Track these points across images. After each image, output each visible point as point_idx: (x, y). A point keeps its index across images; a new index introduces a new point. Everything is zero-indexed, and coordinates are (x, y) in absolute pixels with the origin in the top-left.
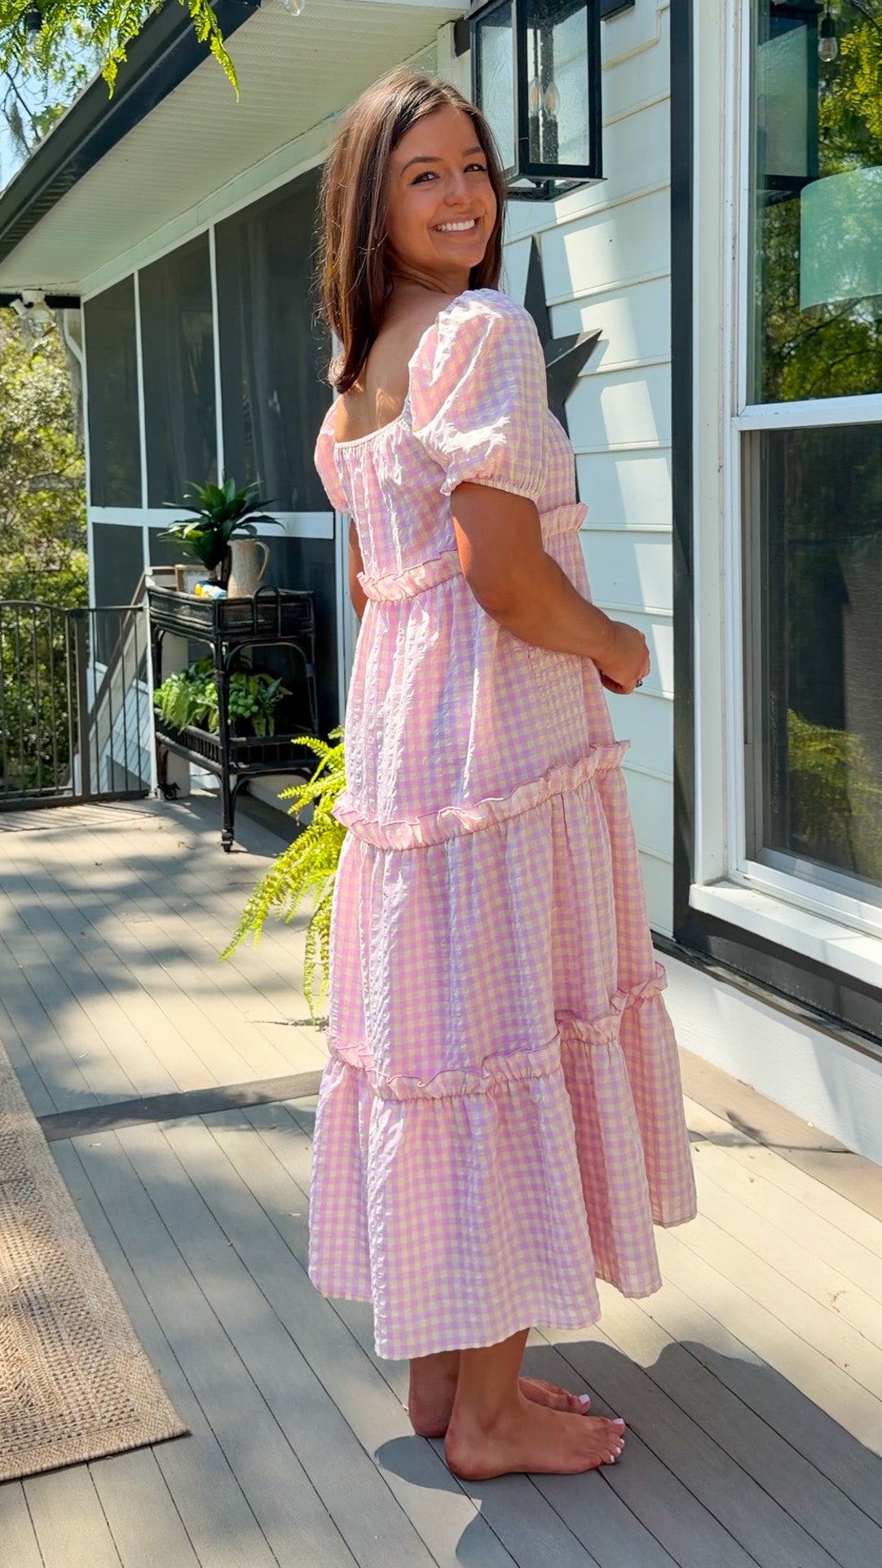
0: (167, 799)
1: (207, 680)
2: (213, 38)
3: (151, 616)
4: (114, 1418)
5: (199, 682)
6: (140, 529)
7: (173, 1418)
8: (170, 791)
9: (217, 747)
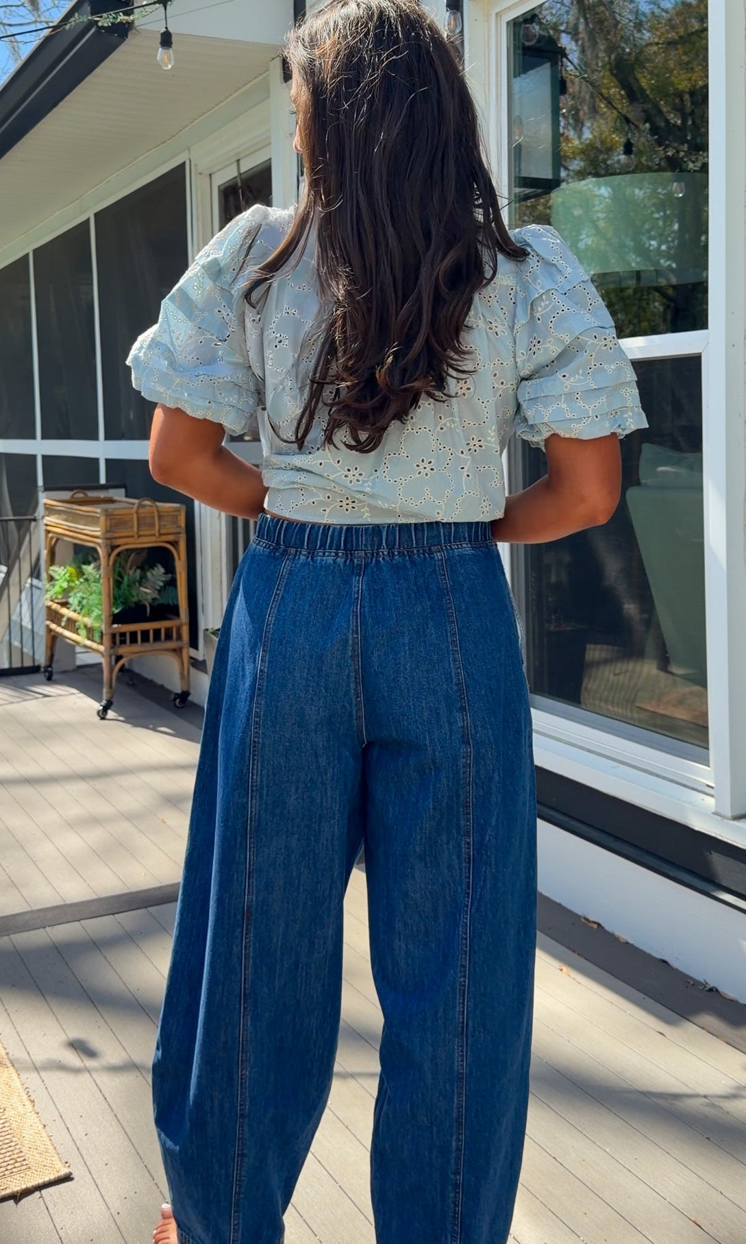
4: (9, 1167)
6: (34, 457)
7: (59, 1165)
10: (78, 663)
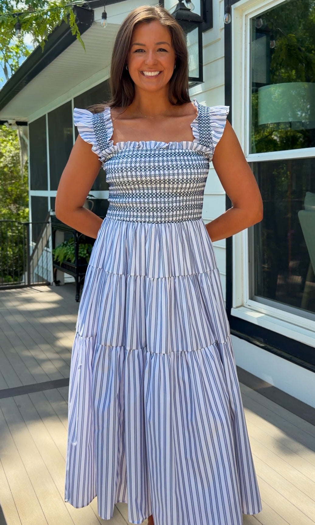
0: (56, 286)
1: (71, 246)
2: (77, 34)
3: (52, 225)
5: (68, 246)
6: (46, 198)
8: (57, 283)
9: (74, 268)
10: (65, 282)
